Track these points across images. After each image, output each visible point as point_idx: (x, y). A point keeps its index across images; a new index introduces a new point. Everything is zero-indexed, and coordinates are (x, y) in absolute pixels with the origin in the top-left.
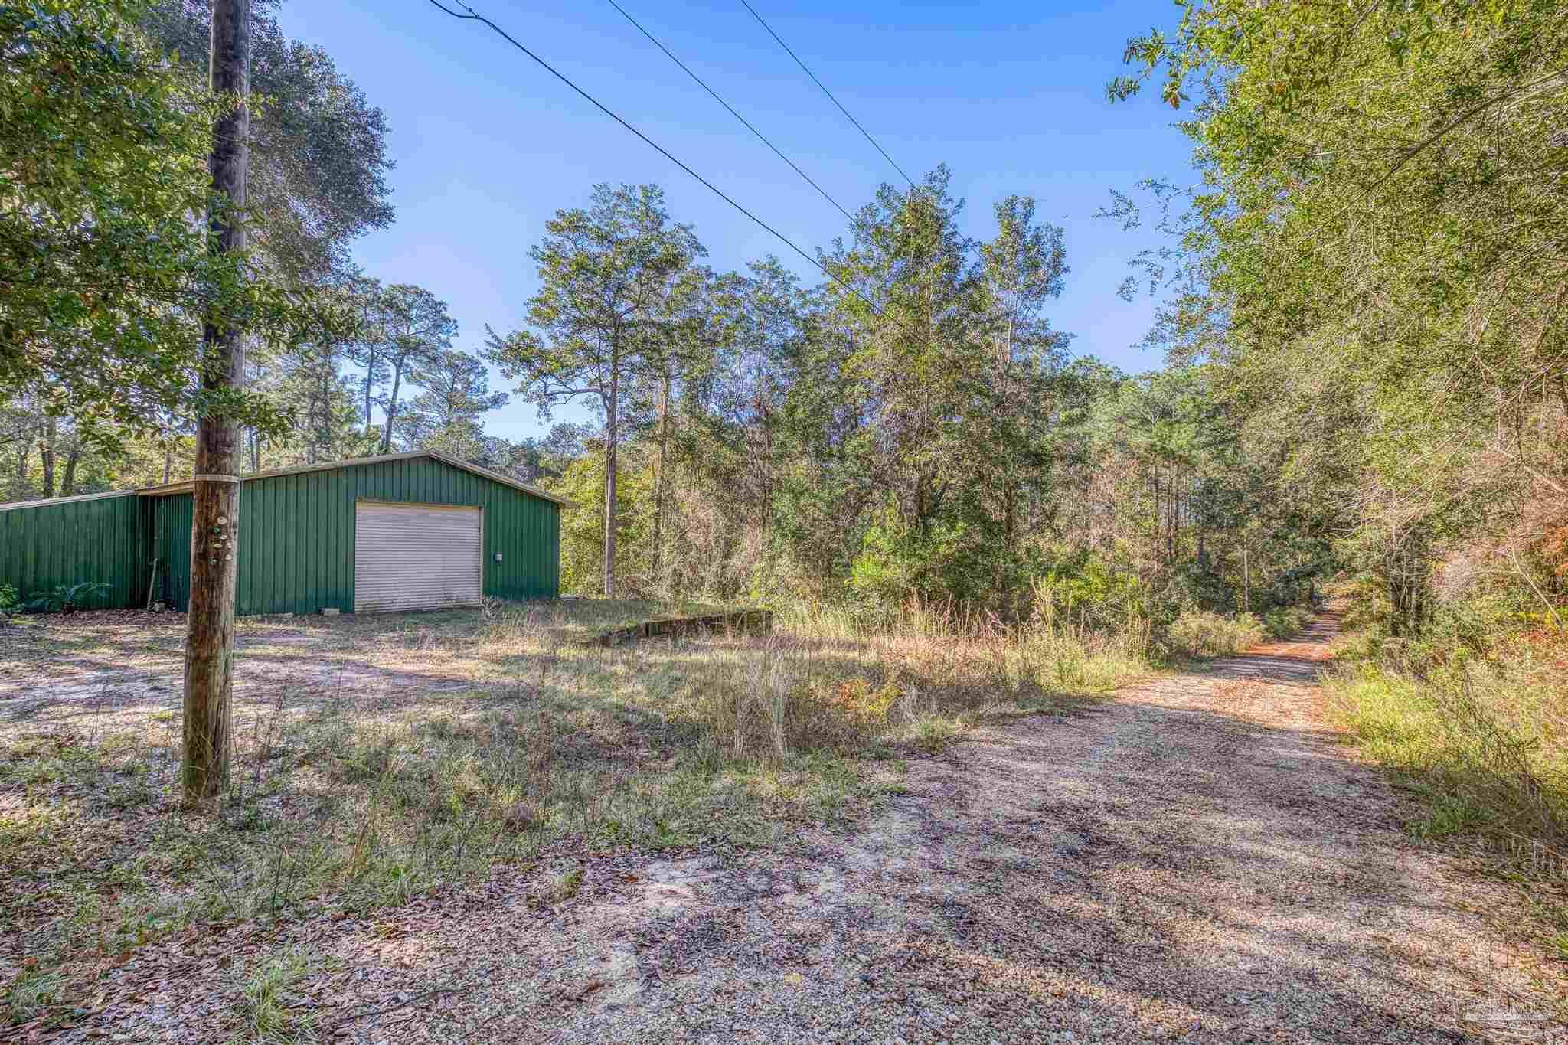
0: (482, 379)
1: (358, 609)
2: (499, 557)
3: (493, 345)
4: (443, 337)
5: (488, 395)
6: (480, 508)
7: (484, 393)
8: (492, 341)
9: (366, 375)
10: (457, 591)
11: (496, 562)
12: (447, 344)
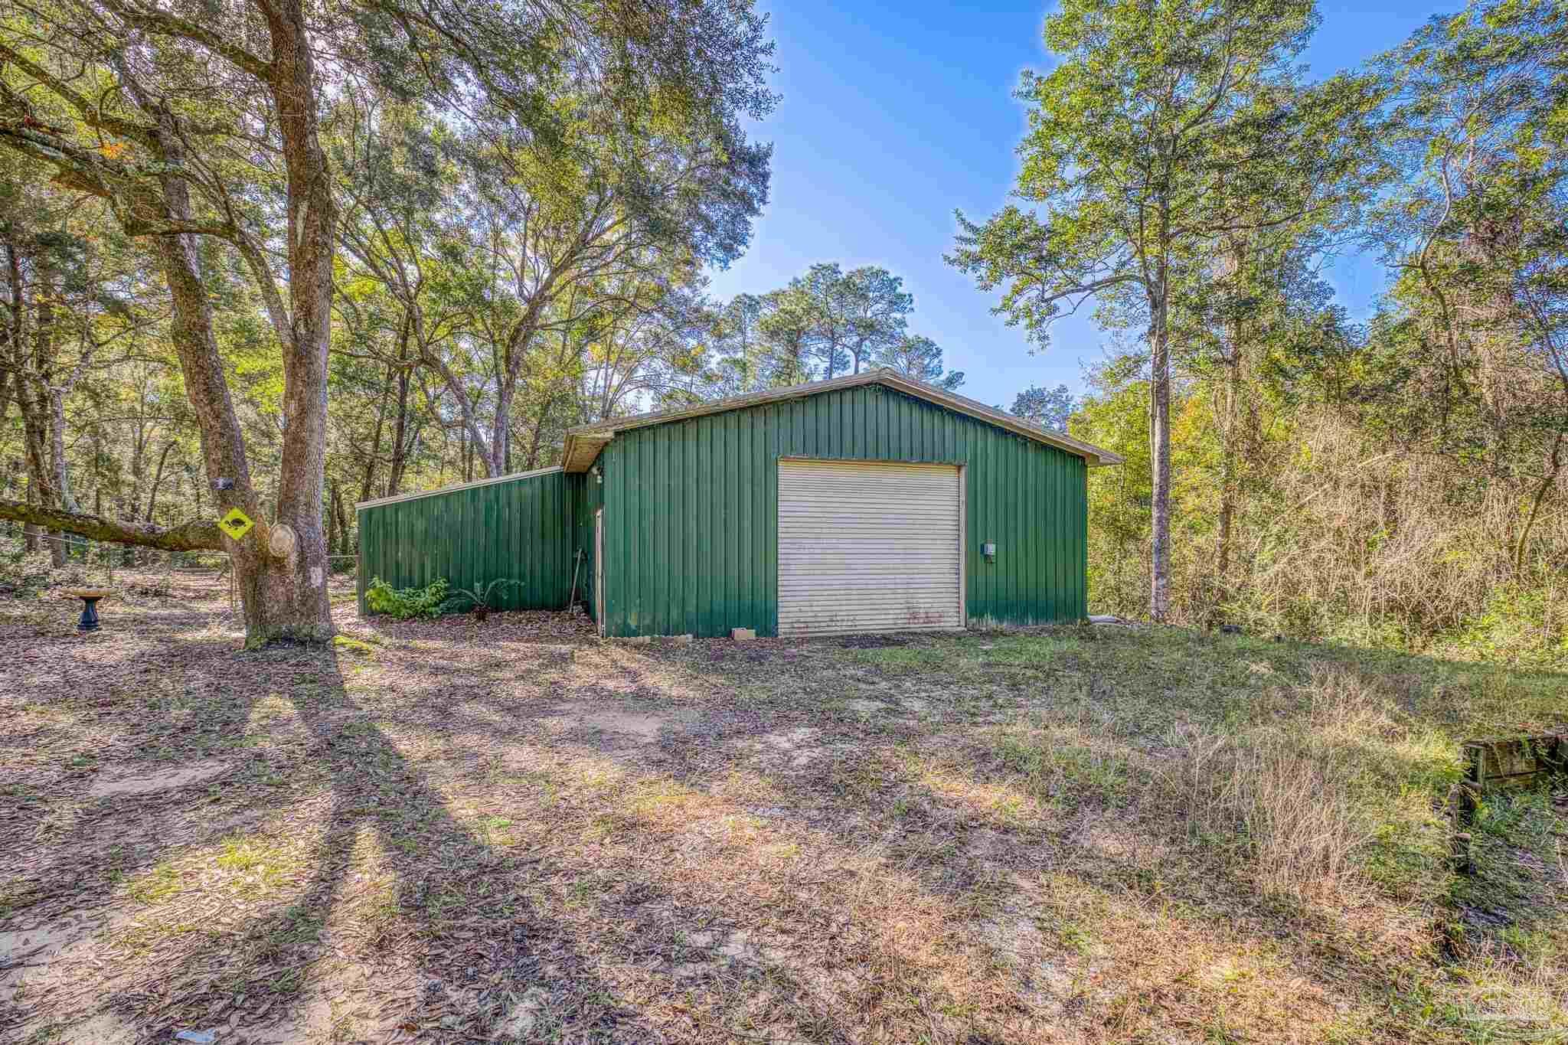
0: (936, 361)
1: (783, 629)
2: (991, 549)
3: (968, 241)
4: (898, 316)
5: (943, 377)
6: (959, 468)
7: (938, 376)
8: (969, 235)
9: (827, 365)
10: (925, 603)
11: (987, 557)
12: (902, 323)
